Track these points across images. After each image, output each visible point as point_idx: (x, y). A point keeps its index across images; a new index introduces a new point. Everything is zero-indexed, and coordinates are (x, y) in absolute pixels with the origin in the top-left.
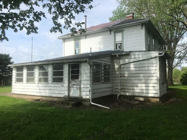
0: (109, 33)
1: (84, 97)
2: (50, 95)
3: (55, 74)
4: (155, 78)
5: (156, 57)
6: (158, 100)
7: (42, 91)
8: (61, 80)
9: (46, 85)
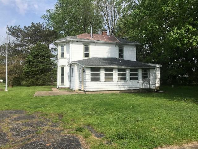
0: (115, 46)
1: (152, 88)
2: (129, 89)
3: (131, 75)
4: (158, 78)
5: (159, 67)
6: (159, 88)
7: (122, 87)
8: (136, 79)
9: (125, 82)
